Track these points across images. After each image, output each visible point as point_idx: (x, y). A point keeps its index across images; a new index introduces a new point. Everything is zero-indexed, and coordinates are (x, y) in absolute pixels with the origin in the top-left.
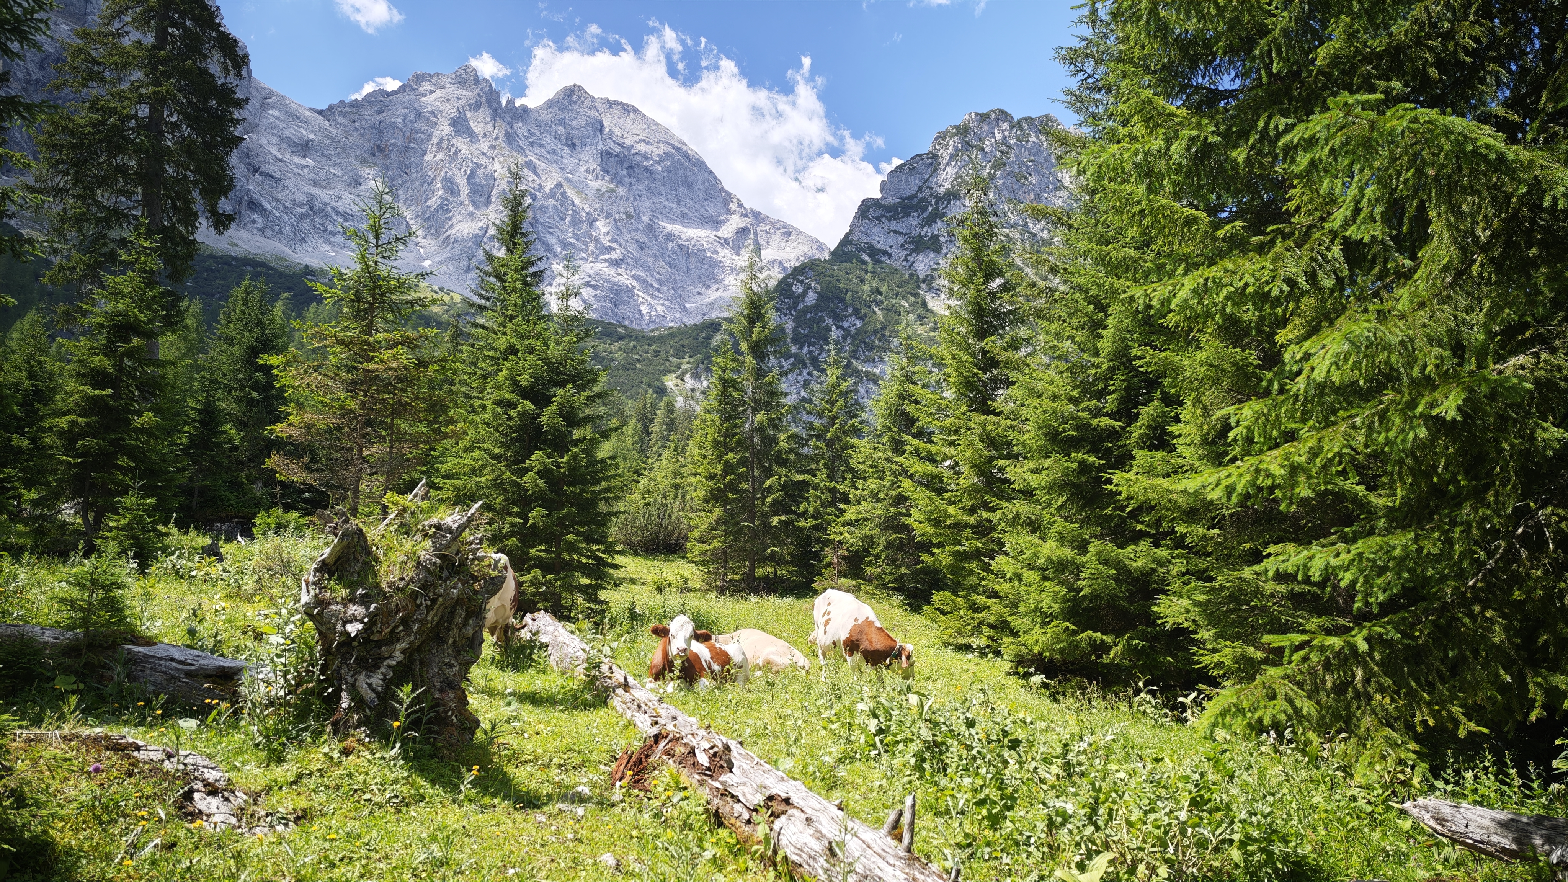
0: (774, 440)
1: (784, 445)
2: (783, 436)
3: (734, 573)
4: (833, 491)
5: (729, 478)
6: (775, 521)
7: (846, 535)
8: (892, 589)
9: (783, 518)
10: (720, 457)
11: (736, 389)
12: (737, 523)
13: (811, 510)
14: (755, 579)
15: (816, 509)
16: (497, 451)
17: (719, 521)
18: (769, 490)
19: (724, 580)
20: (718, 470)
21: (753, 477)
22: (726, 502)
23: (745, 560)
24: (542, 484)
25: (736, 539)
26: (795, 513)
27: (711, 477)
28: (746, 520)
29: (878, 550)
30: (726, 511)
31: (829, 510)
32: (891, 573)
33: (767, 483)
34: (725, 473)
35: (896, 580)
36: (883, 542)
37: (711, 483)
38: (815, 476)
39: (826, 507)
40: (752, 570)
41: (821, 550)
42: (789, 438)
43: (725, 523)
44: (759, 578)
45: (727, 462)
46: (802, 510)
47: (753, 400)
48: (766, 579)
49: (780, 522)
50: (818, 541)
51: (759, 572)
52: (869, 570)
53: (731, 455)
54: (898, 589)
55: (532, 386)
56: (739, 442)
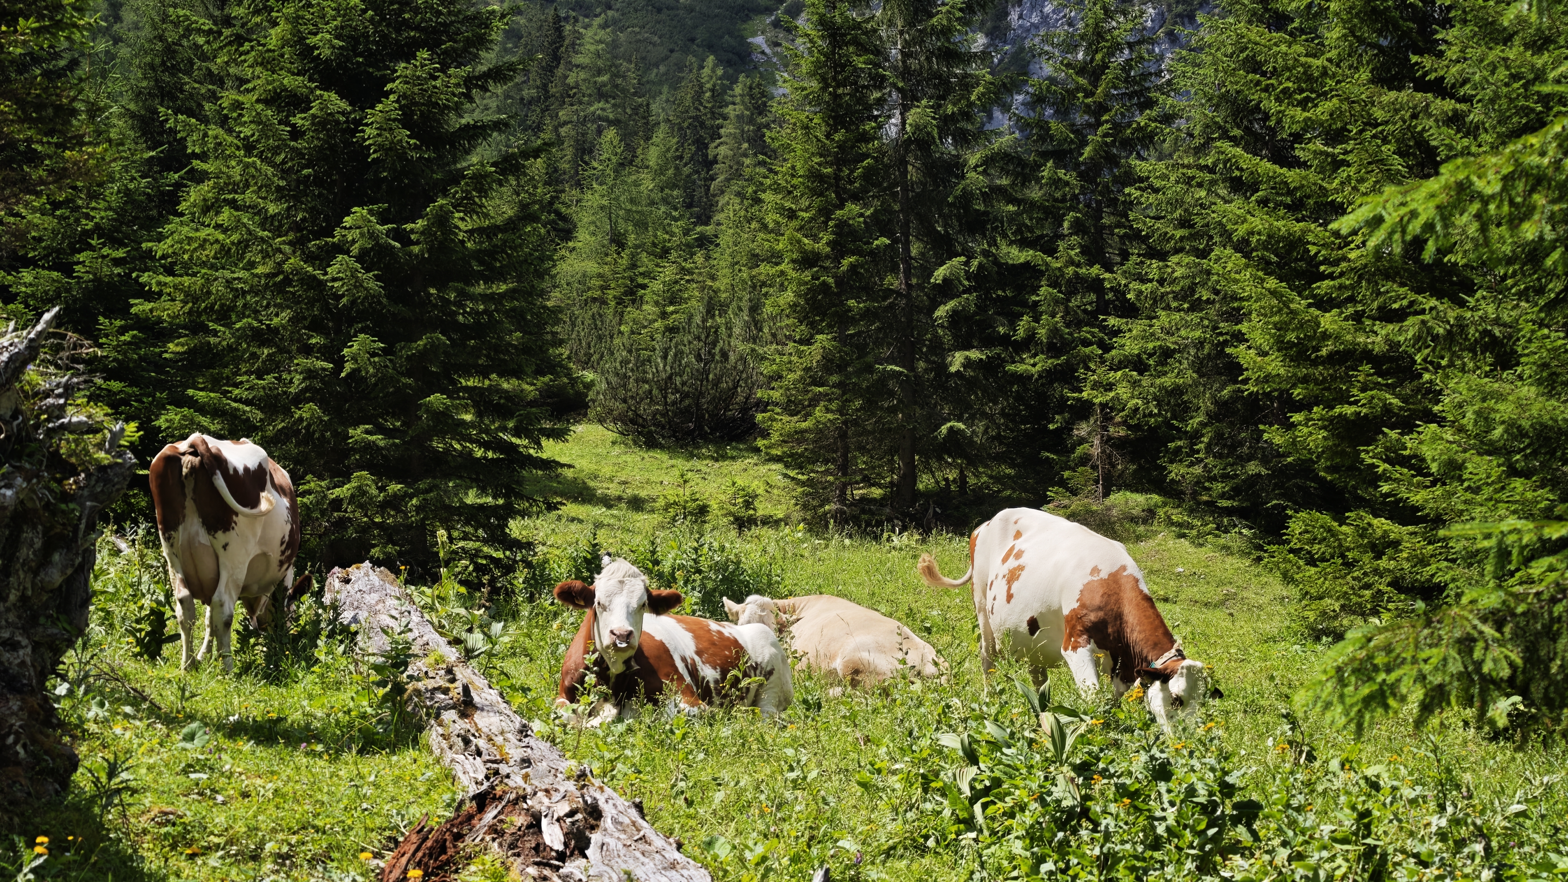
0: (955, 168)
1: (974, 179)
2: (973, 158)
3: (869, 482)
4: (1096, 285)
5: (847, 262)
6: (957, 361)
7: (1123, 391)
8: (1229, 512)
9: (975, 354)
10: (825, 212)
11: (863, 49)
12: (870, 369)
13: (1042, 333)
14: (917, 495)
15: (1054, 331)
16: (273, 209)
17: (829, 364)
18: (947, 290)
19: (842, 499)
20: (822, 245)
21: (907, 258)
22: (843, 319)
23: (892, 451)
24: (371, 283)
25: (870, 405)
26: (1005, 340)
27: (807, 260)
28: (891, 360)
29: (1194, 423)
30: (842, 339)
31: (1085, 332)
32: (1225, 477)
33: (940, 273)
34: (839, 249)
35: (1235, 493)
36: (1205, 403)
37: (807, 276)
38: (1051, 251)
39: (1079, 324)
40: (910, 477)
41: (1068, 428)
42: (988, 162)
43: (841, 368)
44: (927, 495)
45: (842, 225)
46: (1021, 333)
47: (905, 73)
48: (941, 496)
49: (968, 363)
50: (1062, 405)
51: (925, 482)
52: (1176, 471)
53: (852, 208)
54: (1242, 513)
55: (343, 56)
56: (869, 175)
